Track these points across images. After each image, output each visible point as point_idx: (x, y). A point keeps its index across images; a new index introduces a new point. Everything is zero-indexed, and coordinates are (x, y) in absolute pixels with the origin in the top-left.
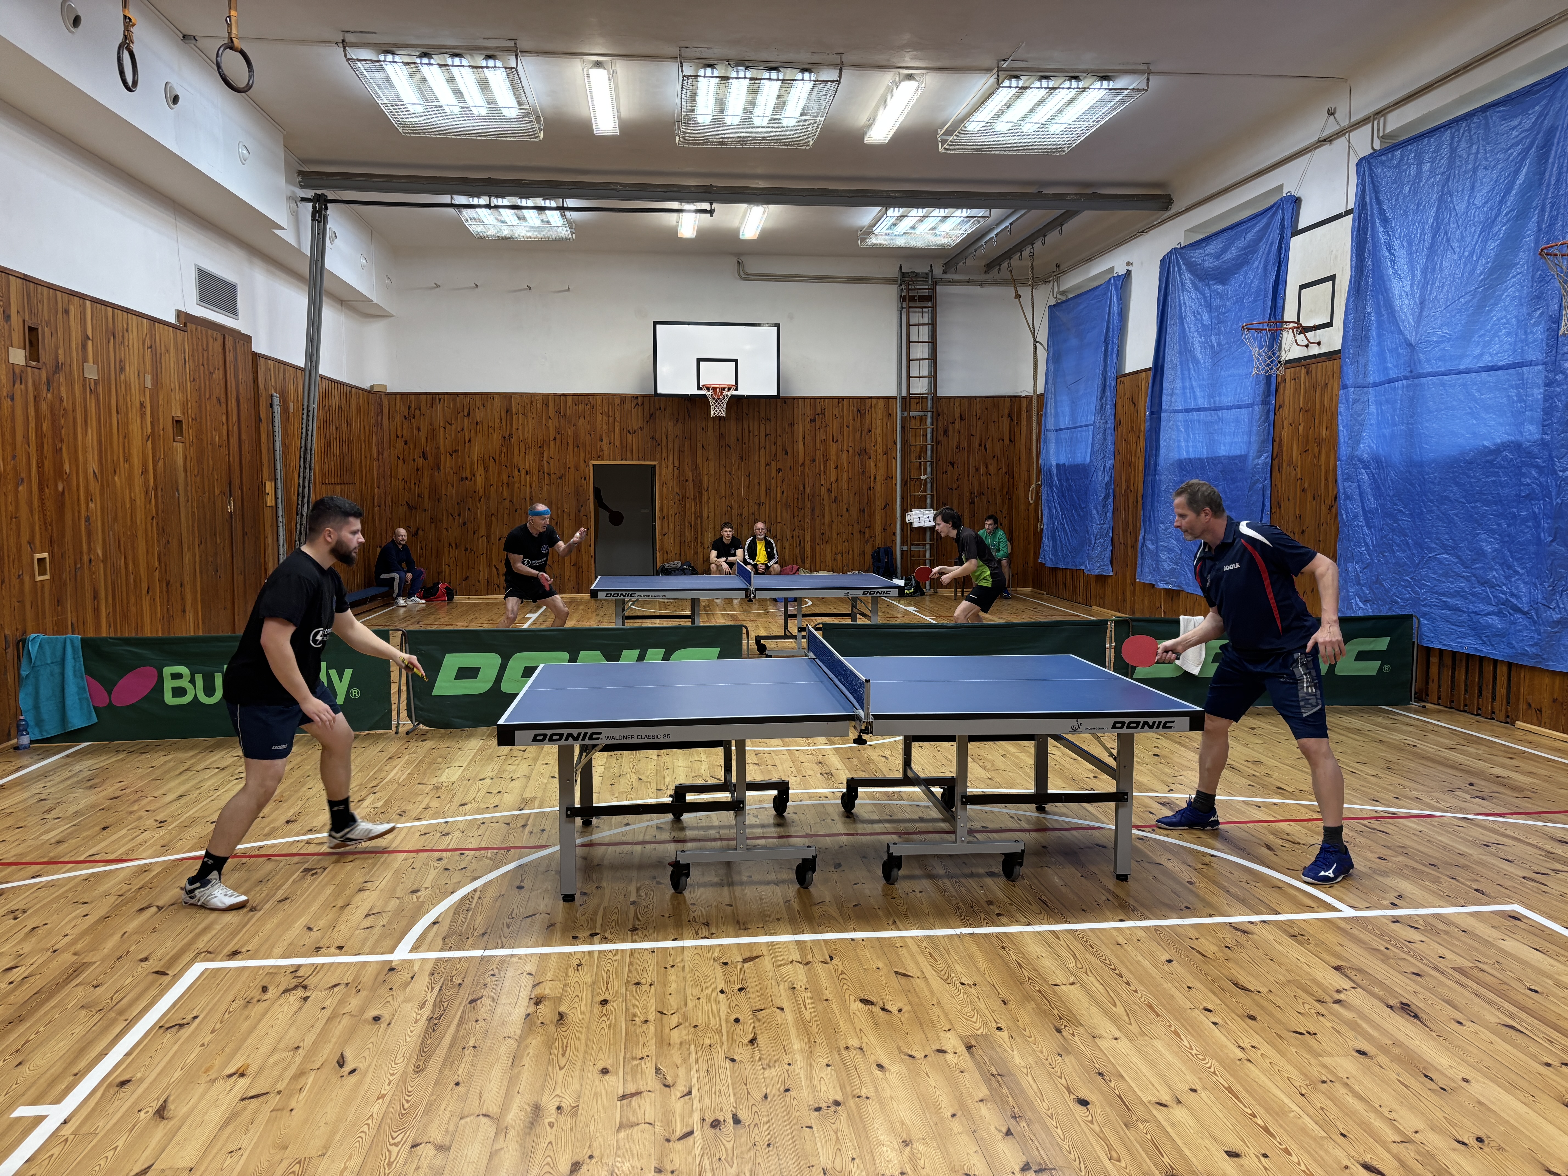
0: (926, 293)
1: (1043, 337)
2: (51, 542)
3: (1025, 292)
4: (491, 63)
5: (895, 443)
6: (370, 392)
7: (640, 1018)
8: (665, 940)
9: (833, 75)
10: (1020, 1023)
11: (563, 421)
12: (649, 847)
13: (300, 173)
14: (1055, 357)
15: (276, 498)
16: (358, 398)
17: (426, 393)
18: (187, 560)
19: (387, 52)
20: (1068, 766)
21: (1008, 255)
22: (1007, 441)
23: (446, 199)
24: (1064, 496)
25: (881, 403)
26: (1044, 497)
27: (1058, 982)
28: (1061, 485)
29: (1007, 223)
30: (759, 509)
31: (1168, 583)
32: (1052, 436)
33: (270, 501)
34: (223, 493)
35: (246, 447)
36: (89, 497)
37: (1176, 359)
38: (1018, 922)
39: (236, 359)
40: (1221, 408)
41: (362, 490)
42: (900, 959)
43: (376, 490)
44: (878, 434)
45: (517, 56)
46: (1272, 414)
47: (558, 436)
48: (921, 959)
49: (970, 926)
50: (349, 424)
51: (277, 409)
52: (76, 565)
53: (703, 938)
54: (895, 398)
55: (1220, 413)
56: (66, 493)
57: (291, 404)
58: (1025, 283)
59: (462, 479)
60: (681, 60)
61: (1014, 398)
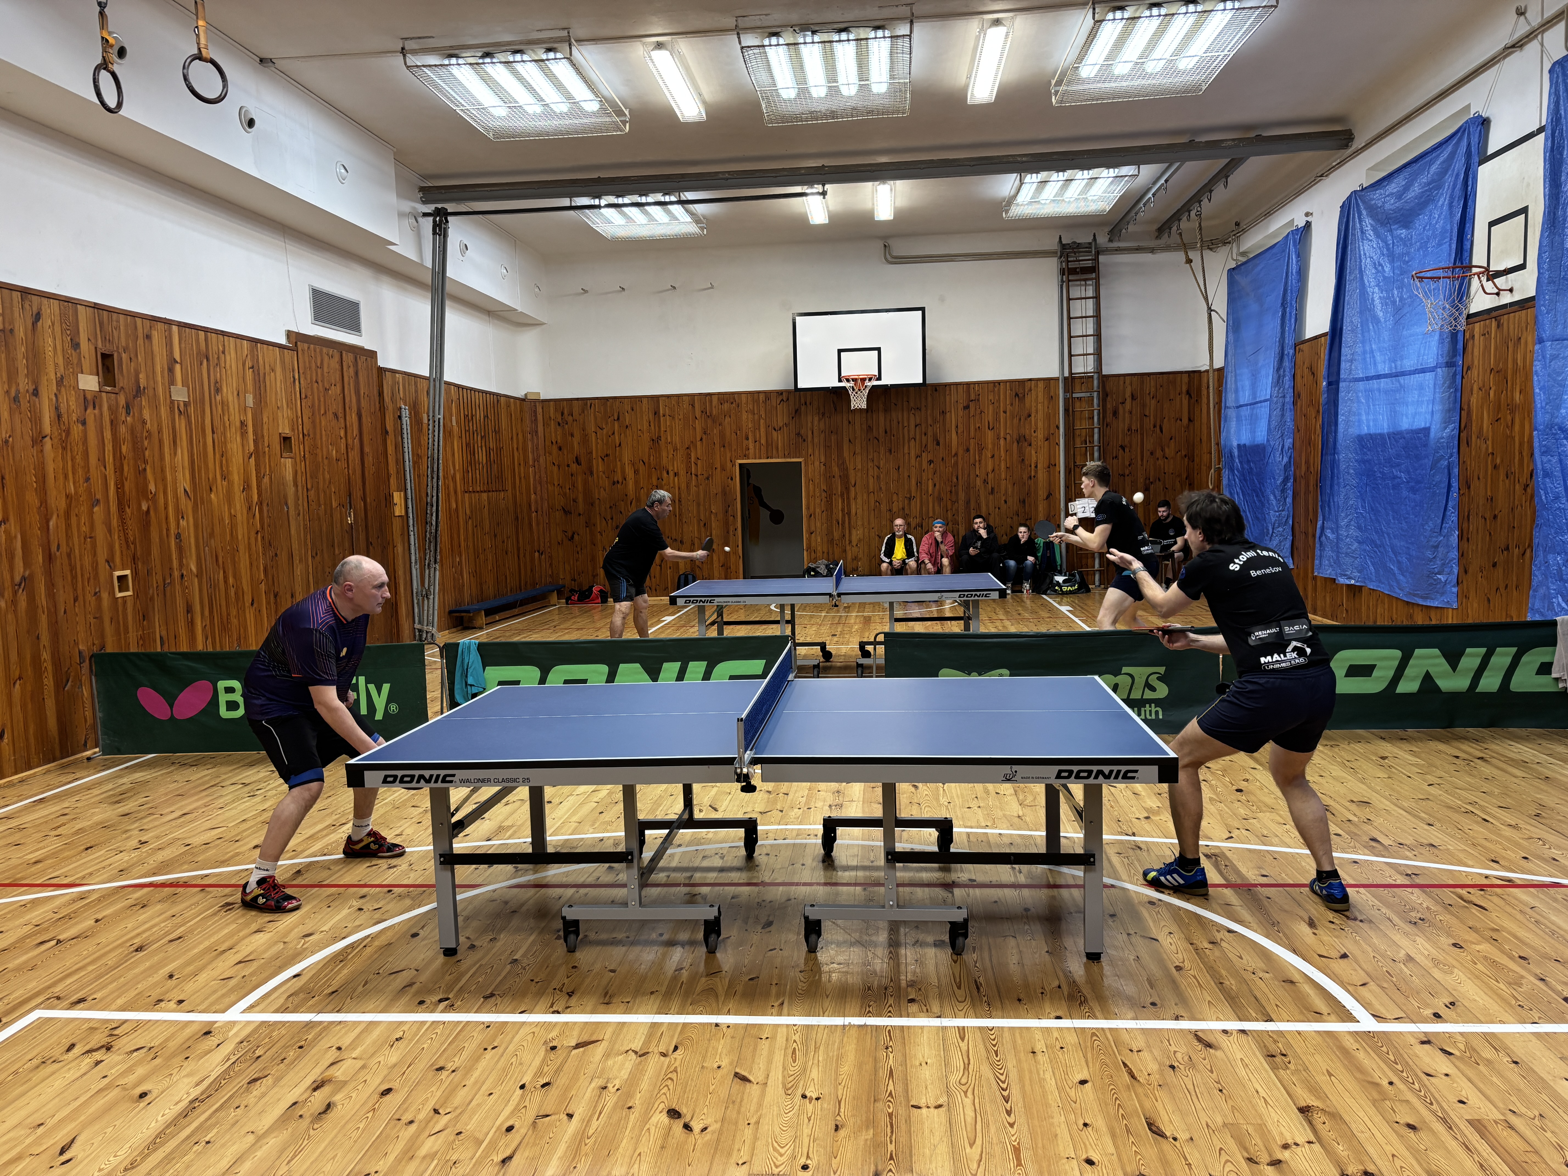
0: (1089, 264)
1: (1220, 304)
2: (134, 559)
3: (1194, 255)
4: (551, 55)
5: (1058, 427)
6: (523, 400)
7: (407, 1118)
8: (513, 1012)
9: (904, 29)
10: (835, 1162)
11: (709, 421)
12: (583, 891)
13: (422, 189)
14: (1234, 325)
15: (407, 508)
16: (508, 406)
17: (577, 399)
18: (298, 571)
19: (451, 56)
20: (1122, 802)
21: (1176, 217)
22: (1185, 420)
23: (566, 202)
24: (1245, 480)
25: (1041, 385)
26: (1225, 482)
27: (922, 1103)
28: (1243, 468)
29: (1162, 181)
30: (909, 504)
31: (1350, 578)
32: (1232, 413)
33: (399, 511)
34: (342, 505)
35: (369, 460)
36: (180, 515)
37: (1356, 320)
38: (929, 1013)
39: (356, 373)
40: (1403, 374)
41: (514, 497)
42: (753, 1056)
43: (533, 496)
44: (1039, 420)
45: (570, 45)
46: (1459, 377)
47: (704, 437)
48: (778, 1058)
49: (868, 1014)
50: (497, 432)
51: (406, 420)
52: (164, 580)
53: (553, 1012)
54: (1056, 379)
55: (1401, 379)
56: (152, 513)
57: (425, 416)
58: (1194, 248)
59: (614, 483)
60: (739, 31)
61: (1194, 375)
